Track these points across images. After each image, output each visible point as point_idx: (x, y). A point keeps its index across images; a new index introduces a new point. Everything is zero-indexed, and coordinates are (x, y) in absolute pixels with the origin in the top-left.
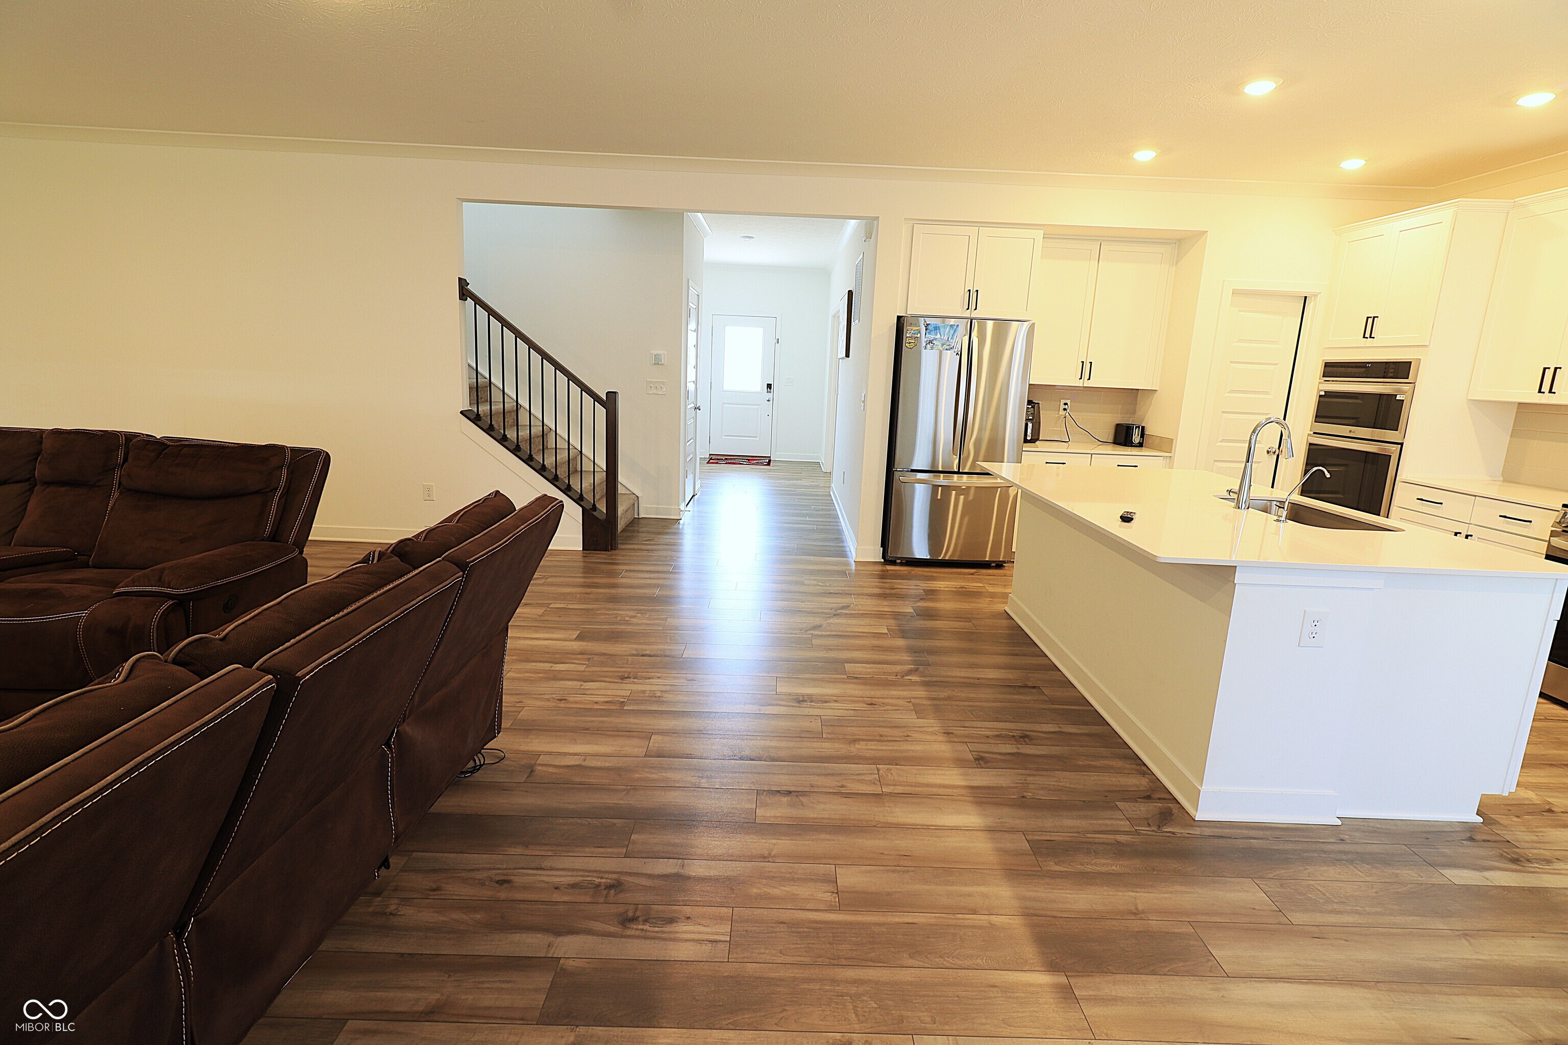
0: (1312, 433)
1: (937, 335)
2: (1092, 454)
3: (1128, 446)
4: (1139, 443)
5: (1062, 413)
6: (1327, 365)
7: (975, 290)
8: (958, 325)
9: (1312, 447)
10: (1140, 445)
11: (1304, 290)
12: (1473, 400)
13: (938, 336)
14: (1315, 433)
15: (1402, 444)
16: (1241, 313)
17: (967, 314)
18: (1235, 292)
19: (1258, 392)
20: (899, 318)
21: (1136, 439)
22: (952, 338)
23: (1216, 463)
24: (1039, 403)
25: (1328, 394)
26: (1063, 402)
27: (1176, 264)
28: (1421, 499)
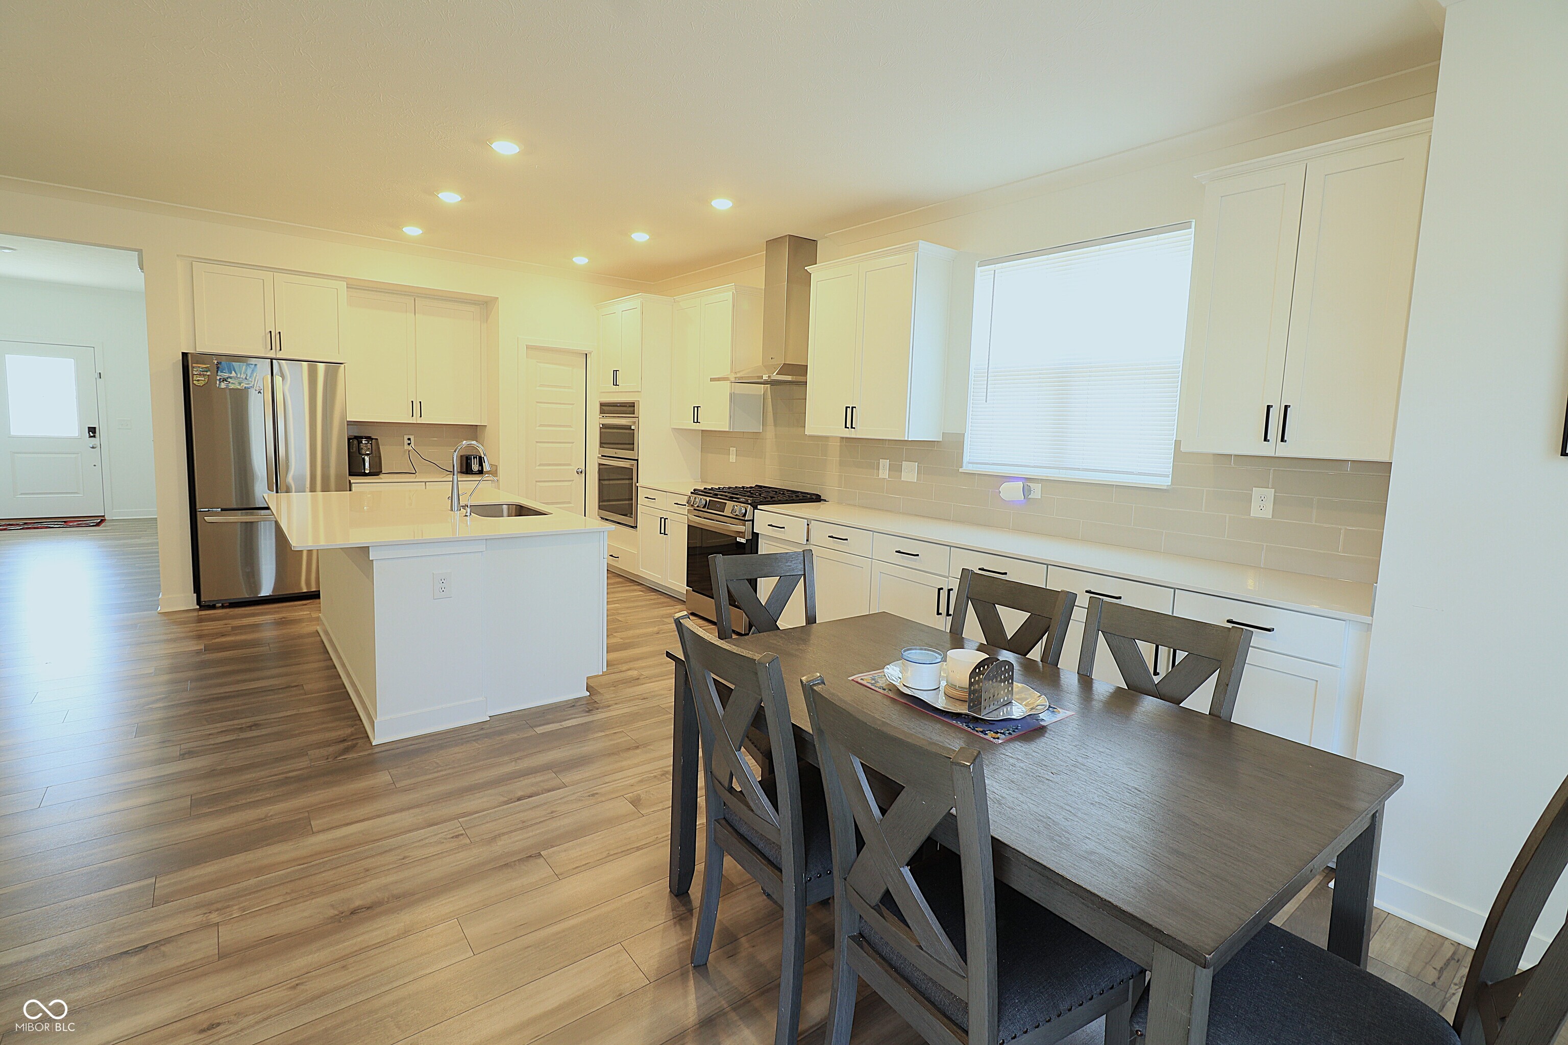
0: (600, 456)
1: (231, 373)
2: (426, 482)
3: (470, 474)
4: (479, 471)
5: (406, 447)
6: (602, 405)
7: (277, 332)
8: (256, 365)
9: (601, 467)
10: (481, 472)
11: (586, 349)
12: (674, 428)
13: (233, 374)
14: (602, 456)
15: (637, 460)
16: (539, 364)
17: (272, 354)
18: (528, 347)
19: (564, 426)
20: (185, 355)
21: (475, 467)
22: (250, 377)
23: (538, 483)
24: (377, 439)
25: (604, 426)
26: (406, 437)
27: (487, 322)
28: (647, 498)
